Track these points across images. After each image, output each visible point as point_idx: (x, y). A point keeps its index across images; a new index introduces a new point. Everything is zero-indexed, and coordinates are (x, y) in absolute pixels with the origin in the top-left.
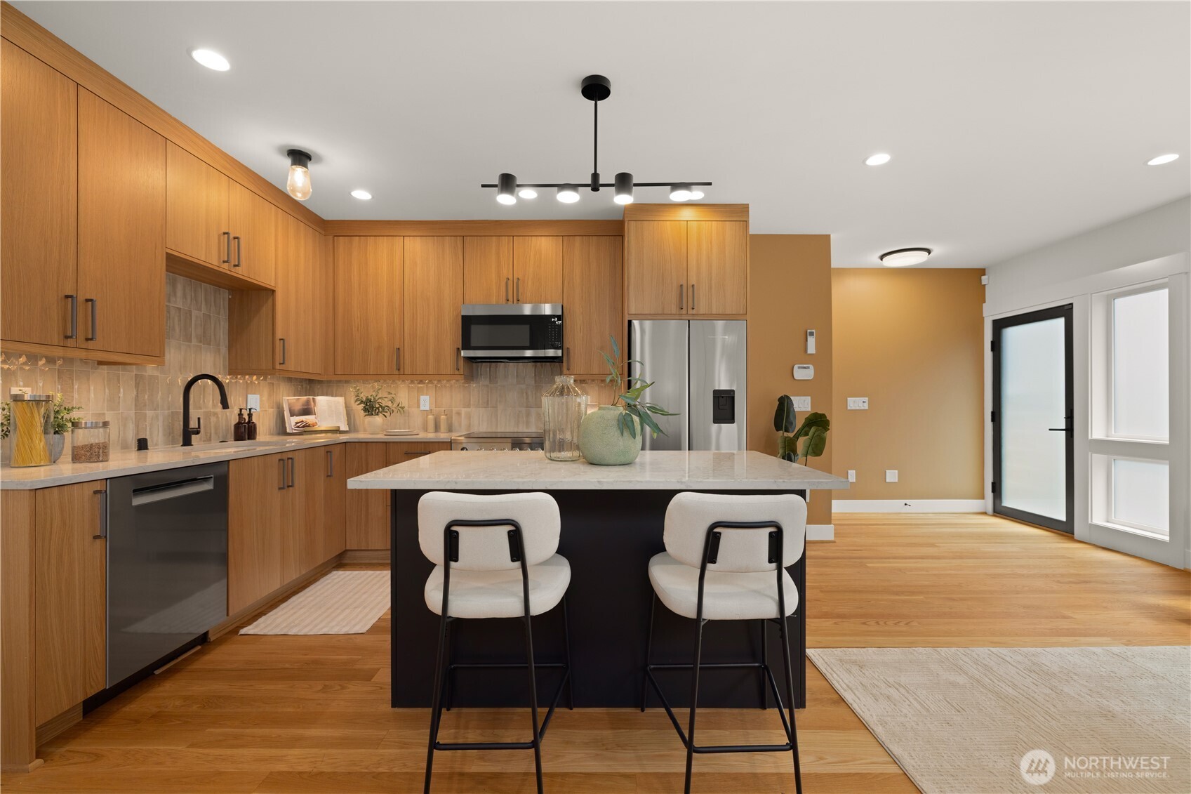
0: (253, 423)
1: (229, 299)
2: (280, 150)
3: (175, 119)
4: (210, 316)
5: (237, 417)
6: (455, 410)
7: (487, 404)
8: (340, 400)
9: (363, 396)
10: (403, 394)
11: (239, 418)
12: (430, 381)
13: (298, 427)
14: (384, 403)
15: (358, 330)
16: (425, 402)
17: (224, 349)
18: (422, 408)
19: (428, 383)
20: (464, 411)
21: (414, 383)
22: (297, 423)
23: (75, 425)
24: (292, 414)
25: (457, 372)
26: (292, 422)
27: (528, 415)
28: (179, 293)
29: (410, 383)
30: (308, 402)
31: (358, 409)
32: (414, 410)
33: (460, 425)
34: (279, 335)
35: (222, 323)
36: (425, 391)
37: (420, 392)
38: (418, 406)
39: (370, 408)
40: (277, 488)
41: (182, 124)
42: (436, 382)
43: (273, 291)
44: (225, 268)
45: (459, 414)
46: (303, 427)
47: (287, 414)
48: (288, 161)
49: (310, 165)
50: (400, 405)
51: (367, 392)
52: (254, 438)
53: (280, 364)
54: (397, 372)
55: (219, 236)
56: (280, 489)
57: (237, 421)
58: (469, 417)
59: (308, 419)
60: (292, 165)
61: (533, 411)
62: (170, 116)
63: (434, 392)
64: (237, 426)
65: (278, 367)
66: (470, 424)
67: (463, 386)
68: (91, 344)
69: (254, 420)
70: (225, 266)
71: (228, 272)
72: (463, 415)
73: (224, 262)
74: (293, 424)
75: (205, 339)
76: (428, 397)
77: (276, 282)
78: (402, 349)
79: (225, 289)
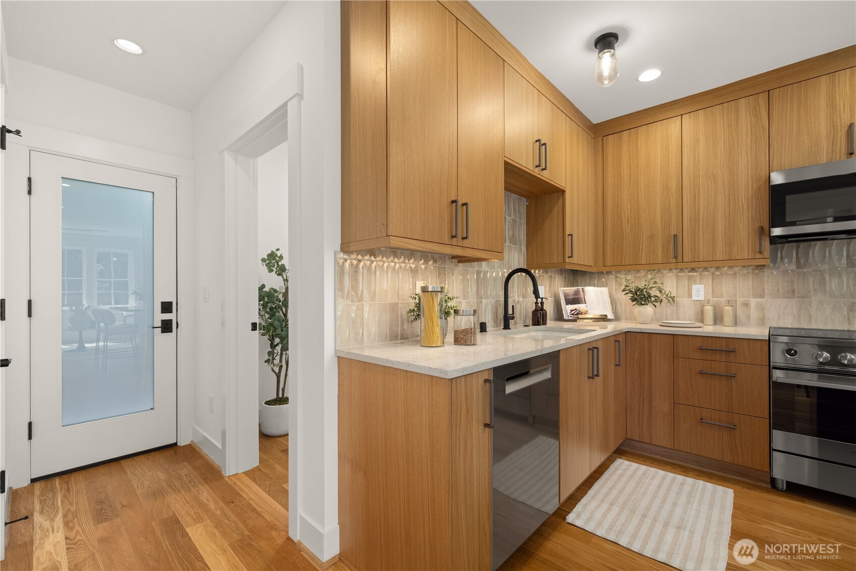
0: (545, 310)
1: (527, 205)
4: (516, 221)
5: (534, 305)
6: (740, 300)
7: (791, 294)
8: (605, 290)
9: (633, 286)
10: (670, 283)
11: (536, 306)
12: (706, 269)
13: (573, 314)
14: (653, 293)
15: (628, 222)
16: (699, 291)
17: (524, 248)
18: (694, 298)
19: (703, 271)
20: (753, 302)
21: (683, 272)
22: (572, 311)
23: (456, 312)
24: (567, 303)
25: (758, 256)
26: (567, 309)
29: (679, 272)
30: (577, 293)
31: (624, 299)
32: (683, 301)
34: (568, 232)
35: (523, 226)
36: (698, 280)
37: (692, 281)
38: (690, 296)
39: (640, 297)
40: (587, 377)
41: (513, 47)
42: (712, 270)
43: (563, 192)
44: (536, 172)
45: (746, 305)
46: (577, 314)
47: (563, 302)
50: (669, 295)
51: (640, 281)
52: (546, 324)
53: (569, 257)
54: (674, 261)
55: (533, 143)
56: (589, 377)
57: (534, 309)
58: (761, 308)
59: (580, 307)
63: (711, 281)
64: (535, 313)
65: (567, 260)
66: (764, 317)
67: (753, 273)
68: (466, 243)
69: (545, 308)
70: (537, 170)
71: (539, 176)
72: (753, 307)
73: (537, 167)
74: (569, 311)
75: (513, 240)
76: (703, 286)
77: (566, 184)
78: (680, 236)
79: (524, 197)
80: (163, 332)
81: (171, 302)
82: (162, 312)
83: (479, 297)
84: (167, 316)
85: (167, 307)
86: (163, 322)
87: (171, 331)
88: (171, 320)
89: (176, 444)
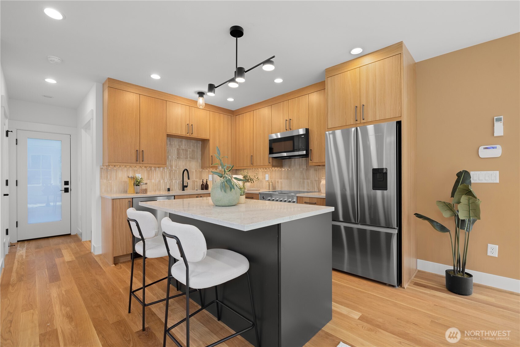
1: (201, 144)
2: (195, 92)
3: (169, 94)
4: (194, 150)
6: (277, 180)
7: (287, 178)
10: (260, 174)
14: (252, 177)
16: (267, 177)
17: (200, 161)
18: (267, 180)
19: (266, 169)
20: (280, 180)
25: (269, 164)
27: (303, 182)
28: (184, 144)
29: (263, 169)
32: (264, 181)
33: (278, 187)
34: (211, 155)
35: (199, 152)
37: (266, 173)
38: (265, 179)
41: (172, 95)
42: (270, 168)
43: (209, 140)
45: (278, 182)
48: (198, 95)
49: (204, 96)
52: (208, 189)
54: (252, 166)
55: (186, 126)
57: (202, 183)
58: (282, 184)
60: (199, 97)
61: (306, 181)
62: (168, 94)
63: (270, 173)
64: (202, 185)
65: (211, 165)
66: (282, 187)
67: (279, 170)
69: (208, 183)
70: (188, 134)
71: (190, 136)
72: (279, 182)
75: (193, 158)
76: (267, 175)
77: (209, 137)
78: (253, 156)
79: (199, 141)
80: (65, 192)
81: (68, 181)
82: (65, 185)
83: (171, 180)
84: (67, 186)
85: (66, 183)
86: (65, 188)
87: (68, 192)
88: (68, 188)
89: (70, 234)
